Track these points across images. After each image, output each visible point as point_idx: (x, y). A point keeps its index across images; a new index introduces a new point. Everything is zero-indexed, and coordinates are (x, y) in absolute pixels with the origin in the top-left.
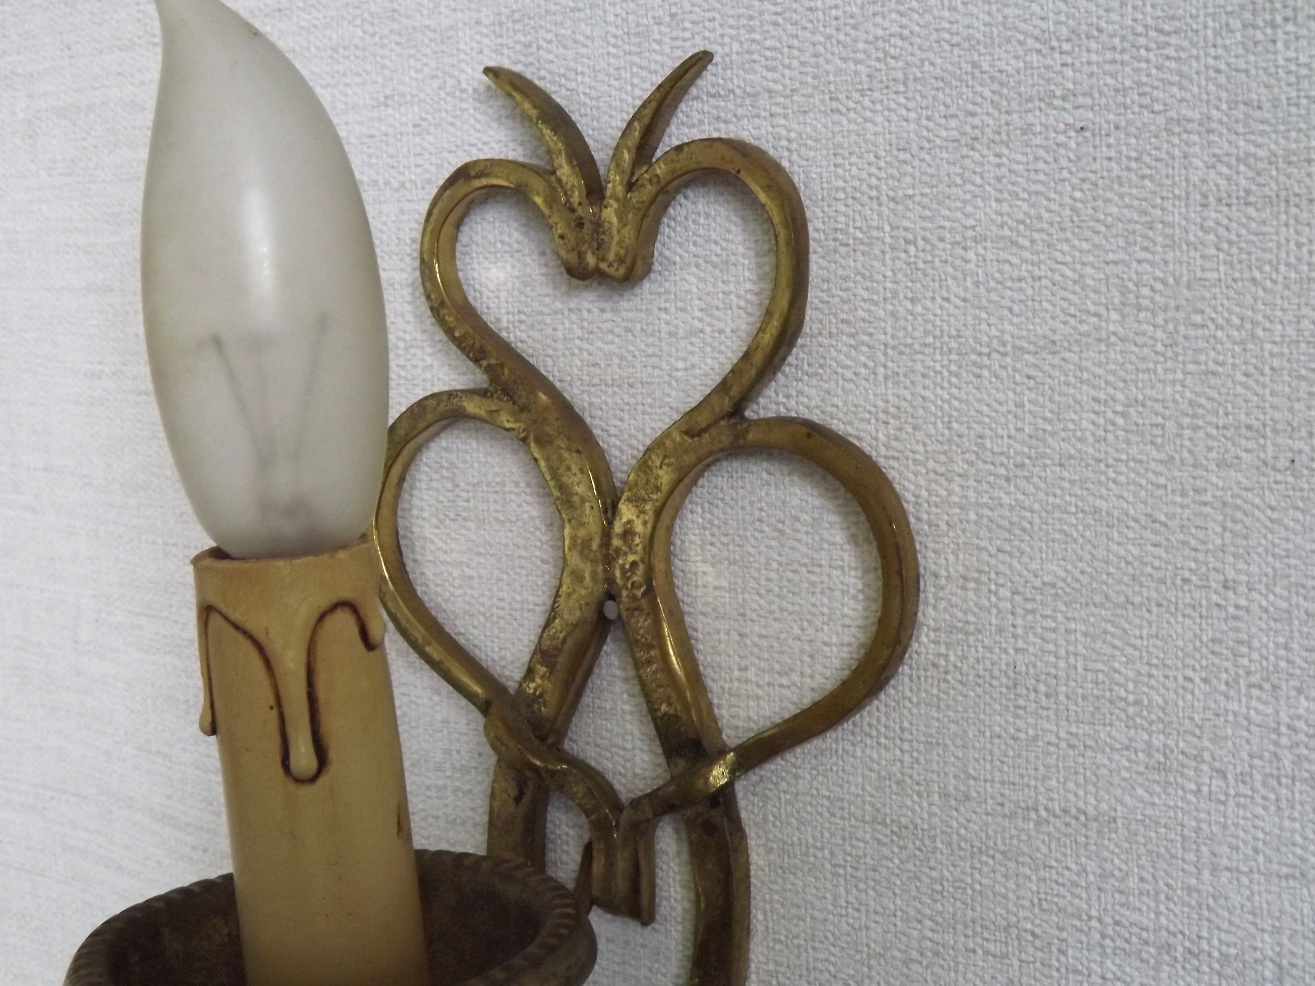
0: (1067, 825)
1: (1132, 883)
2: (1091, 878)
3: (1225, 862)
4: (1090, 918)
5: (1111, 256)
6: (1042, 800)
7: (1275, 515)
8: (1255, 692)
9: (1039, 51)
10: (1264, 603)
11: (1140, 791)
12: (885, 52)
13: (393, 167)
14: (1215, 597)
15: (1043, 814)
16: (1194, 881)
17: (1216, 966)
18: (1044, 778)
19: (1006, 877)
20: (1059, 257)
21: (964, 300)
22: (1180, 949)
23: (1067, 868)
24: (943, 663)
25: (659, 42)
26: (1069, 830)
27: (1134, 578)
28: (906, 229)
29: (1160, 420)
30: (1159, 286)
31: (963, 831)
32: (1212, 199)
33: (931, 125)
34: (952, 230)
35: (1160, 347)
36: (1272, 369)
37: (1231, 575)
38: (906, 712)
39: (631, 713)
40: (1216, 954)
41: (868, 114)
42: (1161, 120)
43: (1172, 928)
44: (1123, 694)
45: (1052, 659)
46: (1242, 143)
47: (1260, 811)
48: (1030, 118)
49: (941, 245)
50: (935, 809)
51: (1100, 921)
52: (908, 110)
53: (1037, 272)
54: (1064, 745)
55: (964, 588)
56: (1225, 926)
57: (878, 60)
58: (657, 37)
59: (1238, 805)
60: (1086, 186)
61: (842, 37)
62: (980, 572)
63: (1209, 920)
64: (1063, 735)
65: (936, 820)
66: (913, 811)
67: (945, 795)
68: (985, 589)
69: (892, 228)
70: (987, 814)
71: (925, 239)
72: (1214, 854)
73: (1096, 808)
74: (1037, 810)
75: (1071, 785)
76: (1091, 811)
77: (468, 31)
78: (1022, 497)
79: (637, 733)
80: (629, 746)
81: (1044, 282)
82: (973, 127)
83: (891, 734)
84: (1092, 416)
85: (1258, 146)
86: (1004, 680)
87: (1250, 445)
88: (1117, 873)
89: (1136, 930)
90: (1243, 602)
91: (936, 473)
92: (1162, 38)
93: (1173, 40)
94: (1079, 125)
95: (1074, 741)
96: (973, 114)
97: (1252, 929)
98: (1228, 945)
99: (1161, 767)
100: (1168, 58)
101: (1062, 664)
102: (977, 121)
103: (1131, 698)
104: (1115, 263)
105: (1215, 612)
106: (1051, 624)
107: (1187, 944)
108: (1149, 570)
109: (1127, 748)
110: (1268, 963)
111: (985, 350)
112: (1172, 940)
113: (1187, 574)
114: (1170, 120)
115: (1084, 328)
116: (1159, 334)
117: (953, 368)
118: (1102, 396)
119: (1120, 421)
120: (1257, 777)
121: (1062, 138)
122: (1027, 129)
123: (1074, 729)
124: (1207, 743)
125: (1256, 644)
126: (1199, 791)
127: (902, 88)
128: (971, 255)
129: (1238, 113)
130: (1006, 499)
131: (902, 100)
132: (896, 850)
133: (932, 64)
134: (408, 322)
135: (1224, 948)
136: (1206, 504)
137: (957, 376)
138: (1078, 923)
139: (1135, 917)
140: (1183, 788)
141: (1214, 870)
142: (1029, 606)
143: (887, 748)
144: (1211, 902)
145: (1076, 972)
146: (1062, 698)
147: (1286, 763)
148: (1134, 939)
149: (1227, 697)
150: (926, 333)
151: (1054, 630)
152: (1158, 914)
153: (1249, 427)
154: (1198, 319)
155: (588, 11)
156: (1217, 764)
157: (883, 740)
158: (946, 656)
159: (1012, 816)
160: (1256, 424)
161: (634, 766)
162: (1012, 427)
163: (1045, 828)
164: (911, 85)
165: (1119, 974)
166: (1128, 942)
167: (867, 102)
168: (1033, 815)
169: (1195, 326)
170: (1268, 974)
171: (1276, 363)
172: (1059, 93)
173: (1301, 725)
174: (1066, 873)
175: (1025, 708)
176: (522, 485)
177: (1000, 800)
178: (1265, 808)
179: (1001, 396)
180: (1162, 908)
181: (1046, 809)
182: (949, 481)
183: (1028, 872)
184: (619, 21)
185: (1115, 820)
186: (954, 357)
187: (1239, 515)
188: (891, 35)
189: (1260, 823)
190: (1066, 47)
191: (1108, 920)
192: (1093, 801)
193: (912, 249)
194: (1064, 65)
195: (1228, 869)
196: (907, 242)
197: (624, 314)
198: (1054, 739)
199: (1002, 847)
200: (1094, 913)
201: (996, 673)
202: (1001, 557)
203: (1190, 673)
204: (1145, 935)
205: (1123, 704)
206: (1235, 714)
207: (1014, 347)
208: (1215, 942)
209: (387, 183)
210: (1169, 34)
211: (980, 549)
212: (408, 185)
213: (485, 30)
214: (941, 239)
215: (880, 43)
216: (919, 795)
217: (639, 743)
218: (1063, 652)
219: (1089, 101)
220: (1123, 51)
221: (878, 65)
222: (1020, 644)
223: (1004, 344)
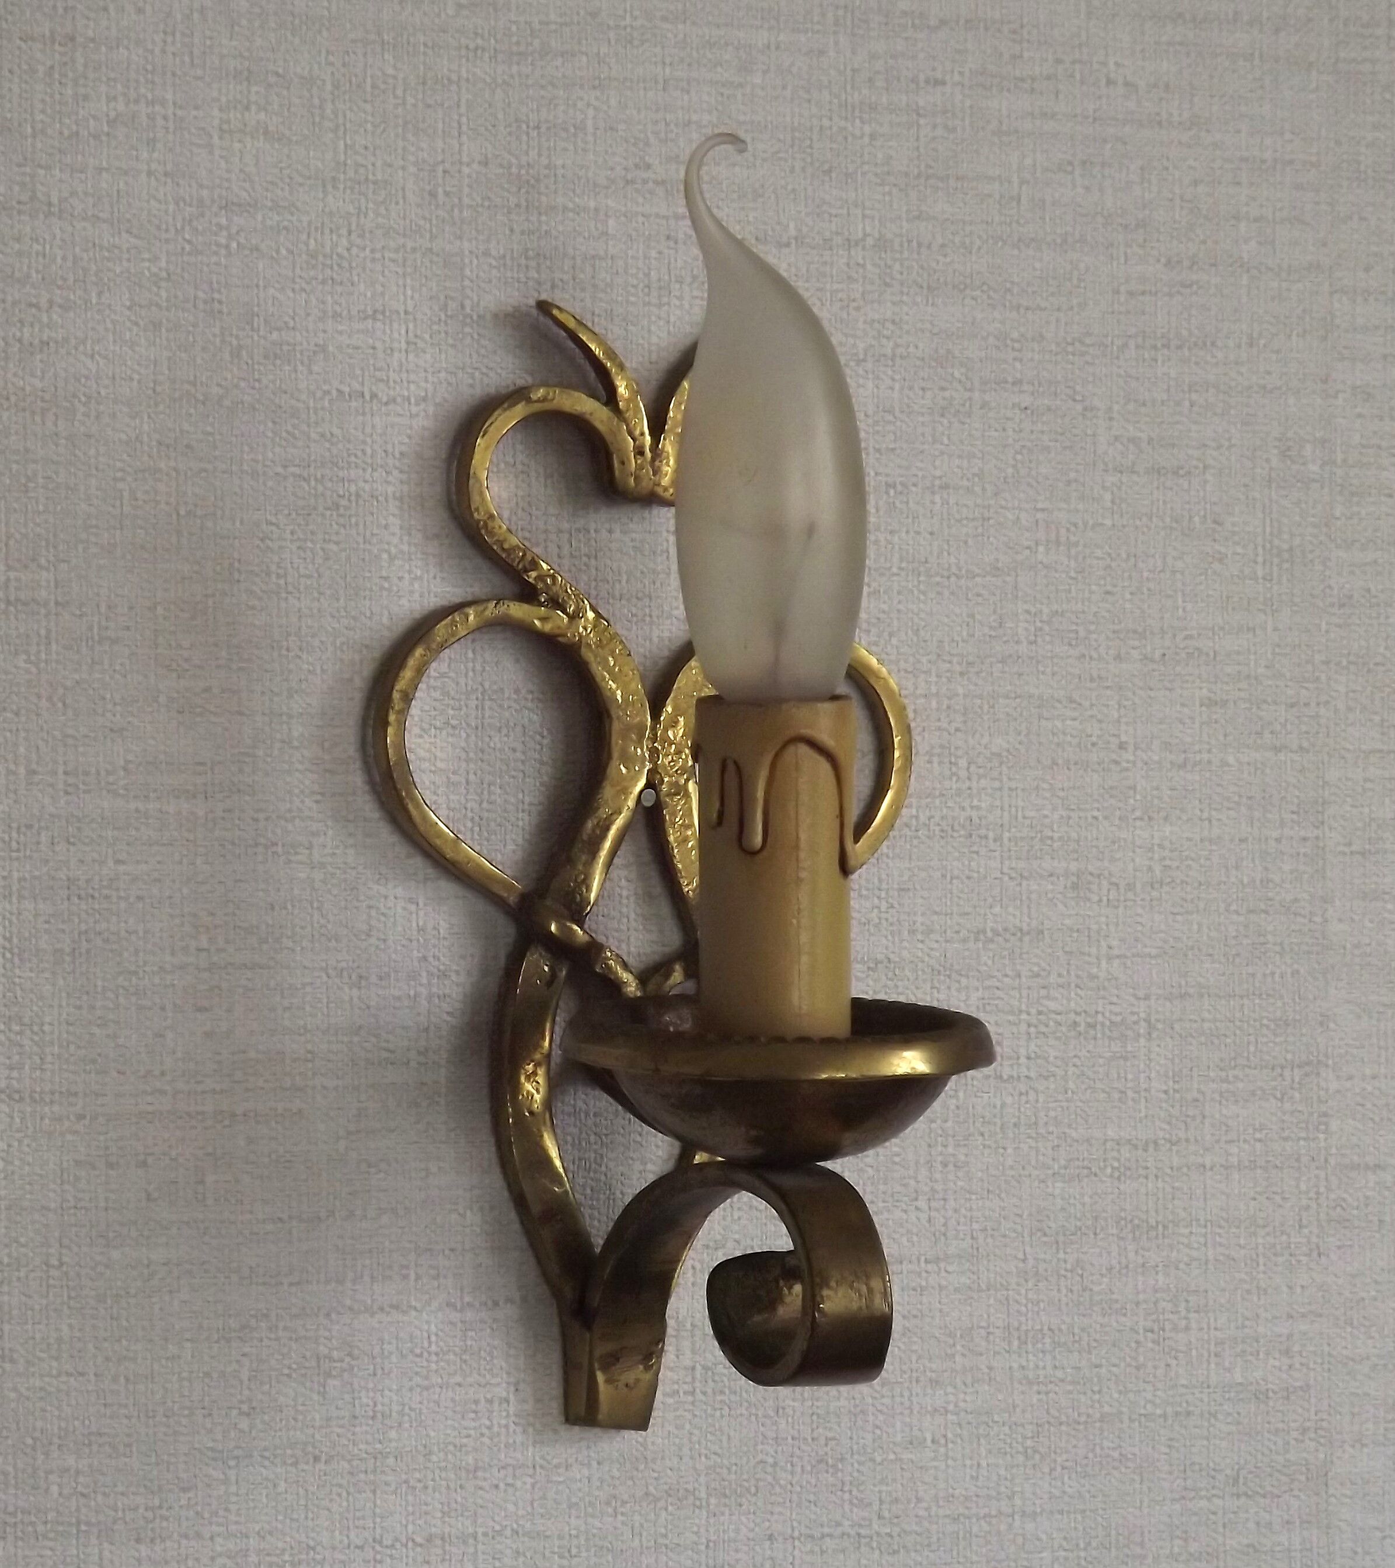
0: (1006, 941)
1: (1053, 979)
2: (1024, 980)
3: (1116, 952)
4: (1021, 1011)
5: (1040, 506)
6: (990, 924)
7: (1152, 694)
8: (1138, 823)
9: (997, 348)
10: (1145, 757)
11: (1060, 906)
12: (879, 332)
13: (382, 380)
14: (1114, 756)
15: (989, 934)
16: (1095, 970)
17: (1107, 1032)
18: (991, 907)
19: (959, 990)
20: (1003, 503)
21: (931, 534)
22: (1083, 1024)
23: (1006, 976)
24: (914, 822)
25: (680, 298)
26: (1008, 945)
27: (1058, 744)
28: (887, 475)
29: (1074, 627)
30: (1073, 529)
31: (926, 959)
32: (1110, 466)
33: (911, 394)
34: (924, 477)
35: (1073, 574)
36: (1149, 590)
37: (1124, 738)
38: (883, 866)
39: (628, 898)
40: (1108, 1023)
41: (861, 381)
42: (1079, 407)
43: (1079, 1010)
44: (1050, 834)
45: (999, 812)
46: (1131, 428)
47: (1140, 911)
48: (987, 397)
49: (914, 489)
50: (905, 944)
51: (1029, 1014)
52: (893, 380)
53: (986, 515)
54: (1006, 878)
55: (930, 762)
56: (1115, 1000)
57: (874, 337)
58: (678, 294)
59: (1126, 907)
60: (1025, 451)
61: (845, 316)
62: (942, 747)
63: (1104, 998)
64: (1005, 870)
65: (905, 953)
66: (887, 948)
67: (912, 932)
68: (946, 760)
69: (876, 474)
70: (947, 941)
71: (902, 484)
72: (1110, 947)
73: (1029, 925)
74: (984, 932)
75: (1011, 910)
76: (1025, 928)
77: (475, 261)
78: (972, 687)
79: (632, 916)
80: (624, 928)
81: (991, 522)
82: (944, 399)
83: (871, 886)
84: (1026, 625)
85: (1142, 431)
86: (962, 832)
87: (1137, 643)
88: (1043, 973)
89: (1053, 1016)
90: (1132, 758)
91: (906, 671)
92: (1083, 349)
93: (1091, 350)
94: (1023, 405)
95: (1014, 875)
96: (943, 389)
97: (1132, 1000)
98: (1116, 1014)
99: (1075, 887)
100: (1087, 363)
101: (1006, 814)
102: (947, 394)
103: (1056, 835)
104: (1043, 510)
105: (1113, 766)
106: (997, 784)
107: (1089, 1020)
108: (1069, 738)
109: (1051, 875)
110: (1143, 1023)
111: (946, 574)
112: (1078, 1019)
113: (1094, 739)
114: (1085, 409)
115: (1019, 557)
116: (1073, 564)
117: (922, 587)
118: (1033, 610)
119: (1046, 628)
120: (1139, 886)
121: (1009, 414)
122: (984, 405)
123: (1014, 865)
124: (1106, 864)
125: (1139, 788)
126: (1100, 901)
127: (890, 363)
128: (937, 499)
129: (1131, 407)
130: (961, 691)
131: (890, 373)
132: (871, 983)
133: (917, 347)
134: (394, 534)
135: (1113, 1018)
136: (1108, 688)
137: (924, 593)
138: (1011, 1018)
139: (1052, 1005)
140: (1089, 900)
141: (1110, 959)
142: (981, 771)
143: (867, 898)
144: (1106, 984)
145: (1010, 1058)
146: (1006, 841)
147: (1158, 872)
148: (1052, 1023)
149: (1119, 827)
150: (901, 560)
151: (1000, 789)
152: (1069, 1000)
153: (1135, 632)
154: (1099, 553)
155: (610, 262)
156: (1114, 880)
157: (864, 892)
158: (917, 817)
159: (965, 941)
160: (1140, 630)
161: (628, 945)
162: (965, 633)
163: (991, 946)
164: (898, 361)
165: (1039, 1053)
166: (1047, 1026)
167: (861, 372)
168: (982, 937)
169: (1098, 558)
170: (1142, 1031)
171: (1152, 585)
172: (1010, 380)
173: (1167, 844)
174: (1006, 980)
175: (977, 853)
176: (524, 691)
177: (957, 928)
178: (1143, 907)
179: (957, 611)
180: (1073, 995)
181: (992, 930)
182: (916, 677)
183: (976, 984)
184: (641, 275)
185: (1042, 932)
186: (922, 578)
187: (1130, 694)
188: (885, 320)
189: (1139, 919)
190: (1017, 345)
191: (1033, 1011)
192: (1026, 919)
193: (892, 492)
194: (1015, 359)
195: (1118, 957)
196: (888, 485)
197: (634, 535)
198: (999, 875)
199: (956, 967)
200: (1024, 1007)
201: (956, 827)
202: (959, 734)
203: (1096, 813)
204: (1059, 1017)
205: (1049, 842)
206: (1125, 840)
207: (967, 571)
208: (1107, 1014)
209: (373, 396)
210: (1088, 346)
211: (939, 729)
212: (399, 400)
213: (494, 263)
214: (915, 485)
215: (876, 325)
216: (892, 933)
217: (633, 924)
218: (1006, 807)
219: (1031, 388)
220: (1056, 354)
221: (873, 343)
222: (975, 802)
223: (960, 569)
